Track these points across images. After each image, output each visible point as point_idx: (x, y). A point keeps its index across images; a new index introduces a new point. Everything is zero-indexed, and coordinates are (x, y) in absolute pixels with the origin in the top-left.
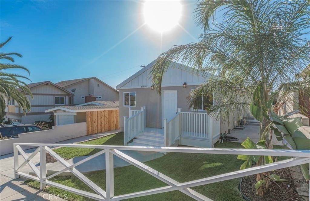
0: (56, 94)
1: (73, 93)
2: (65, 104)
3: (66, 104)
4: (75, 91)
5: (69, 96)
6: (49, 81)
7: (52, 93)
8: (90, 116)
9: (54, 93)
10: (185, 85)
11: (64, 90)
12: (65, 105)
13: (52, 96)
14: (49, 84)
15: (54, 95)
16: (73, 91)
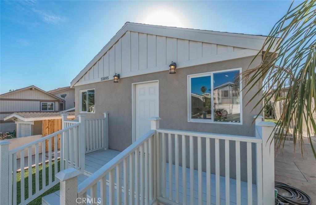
0: (43, 100)
1: (63, 98)
2: (54, 110)
3: (56, 110)
4: (65, 97)
5: (59, 102)
6: (33, 86)
7: (38, 99)
8: (48, 126)
9: (40, 99)
10: (172, 67)
11: (53, 96)
12: (53, 112)
13: (39, 102)
14: (33, 89)
15: (41, 101)
16: (63, 96)
